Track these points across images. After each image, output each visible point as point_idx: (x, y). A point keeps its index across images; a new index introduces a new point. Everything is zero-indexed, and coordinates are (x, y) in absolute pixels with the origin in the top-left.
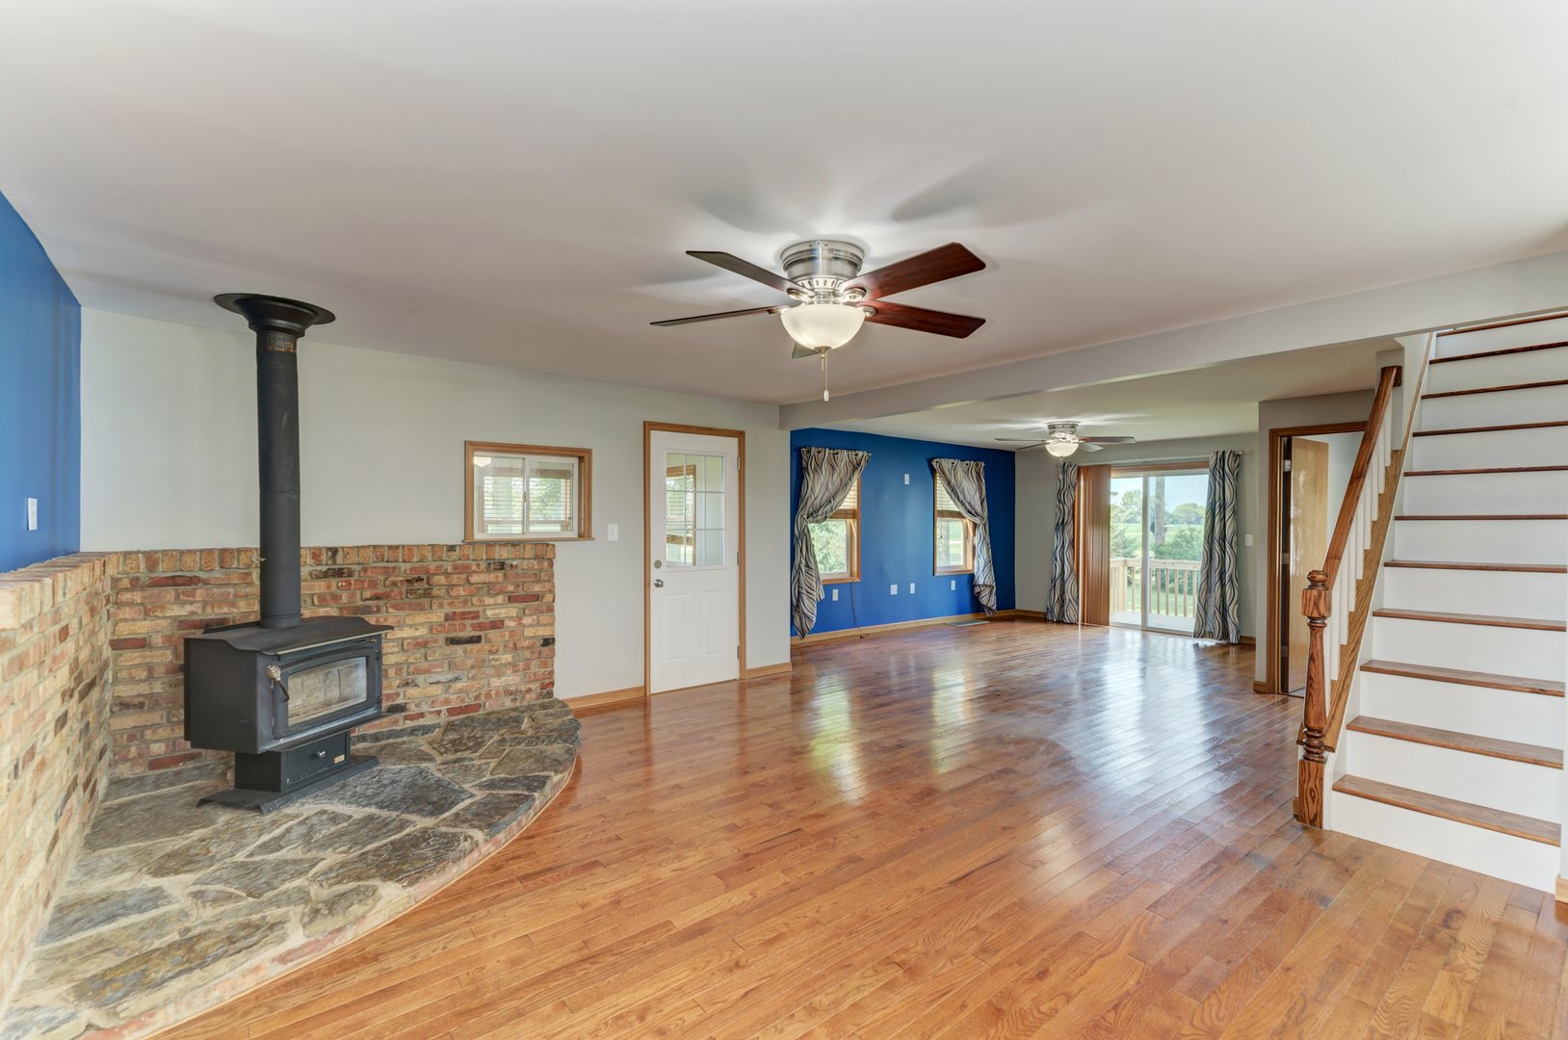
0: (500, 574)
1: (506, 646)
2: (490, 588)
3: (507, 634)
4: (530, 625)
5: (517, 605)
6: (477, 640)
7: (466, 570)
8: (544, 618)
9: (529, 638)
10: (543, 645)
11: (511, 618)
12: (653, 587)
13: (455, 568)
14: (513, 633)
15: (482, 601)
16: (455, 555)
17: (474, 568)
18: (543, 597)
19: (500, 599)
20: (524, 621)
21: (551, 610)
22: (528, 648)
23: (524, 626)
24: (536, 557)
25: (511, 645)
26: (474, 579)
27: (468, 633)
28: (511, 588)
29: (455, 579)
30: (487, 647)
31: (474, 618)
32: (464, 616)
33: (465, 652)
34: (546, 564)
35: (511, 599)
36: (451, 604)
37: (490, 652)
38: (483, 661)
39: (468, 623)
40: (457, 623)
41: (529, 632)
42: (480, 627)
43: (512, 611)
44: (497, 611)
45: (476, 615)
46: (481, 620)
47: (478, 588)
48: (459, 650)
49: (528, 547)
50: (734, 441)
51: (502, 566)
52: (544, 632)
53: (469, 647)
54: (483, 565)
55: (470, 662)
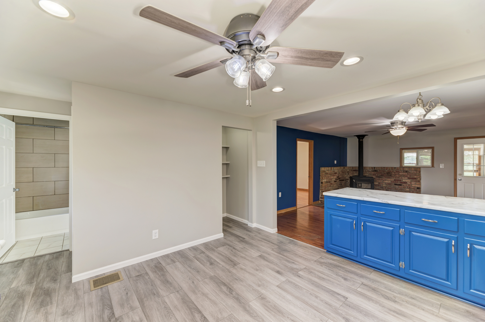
0: (406, 173)
1: (407, 187)
2: (404, 176)
3: (408, 185)
4: (414, 184)
5: (410, 180)
6: (401, 185)
7: (399, 172)
8: (417, 183)
9: (413, 187)
10: (417, 189)
11: (409, 182)
12: (458, 181)
13: (396, 171)
14: (409, 185)
15: (402, 178)
16: (396, 169)
17: (400, 172)
18: (417, 179)
19: (406, 178)
20: (412, 183)
21: (419, 181)
22: (413, 189)
23: (412, 184)
24: (415, 170)
25: (409, 187)
26: (400, 174)
27: (399, 183)
28: (409, 176)
29: (396, 173)
30: (403, 187)
31: (400, 181)
32: (398, 180)
33: (398, 187)
34: (418, 172)
35: (409, 178)
36: (395, 178)
37: (404, 188)
38: (402, 189)
39: (399, 182)
40: (397, 181)
41: (413, 185)
42: (402, 183)
43: (409, 181)
44: (405, 180)
45: (401, 180)
46: (402, 181)
47: (401, 176)
48: (397, 186)
49: (412, 168)
51: (407, 172)
52: (418, 186)
53: (399, 186)
54: (402, 171)
55: (399, 189)
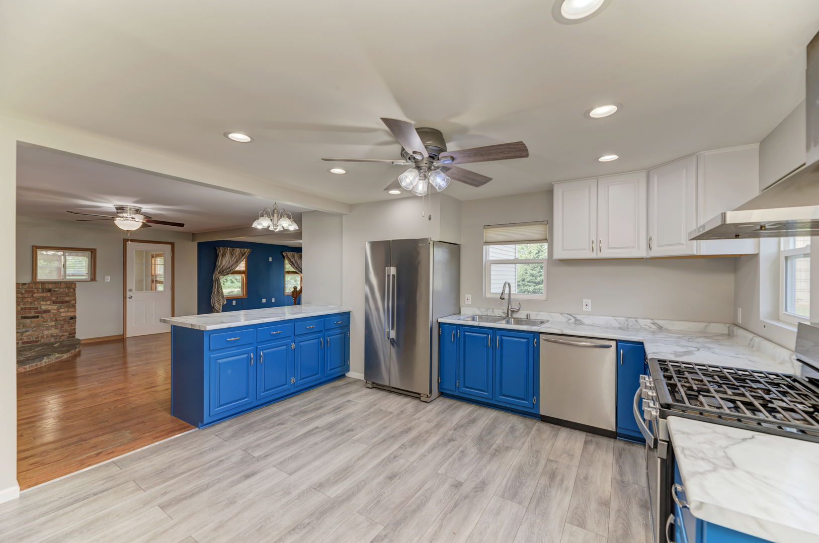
0: (49, 294)
1: (51, 319)
2: (44, 299)
3: (52, 316)
4: (64, 312)
5: (57, 305)
6: (38, 317)
7: (33, 292)
8: (70, 309)
9: (63, 316)
10: (70, 319)
11: (54, 309)
12: (128, 299)
13: (26, 292)
14: (55, 315)
15: (39, 304)
16: (25, 287)
17: (36, 291)
18: (70, 302)
19: (49, 302)
20: (61, 310)
21: (74, 306)
22: (62, 320)
23: (61, 312)
24: (66, 288)
25: (54, 319)
26: (35, 295)
27: (33, 314)
28: (54, 299)
29: (26, 295)
30: (42, 320)
31: (35, 309)
32: (30, 308)
33: (31, 321)
34: (72, 290)
35: (54, 303)
36: (24, 304)
37: (43, 322)
38: (40, 325)
39: (32, 311)
40: (27, 311)
41: (63, 314)
42: (38, 312)
43: (55, 307)
44: (47, 307)
45: (37, 308)
46: (39, 310)
47: (38, 299)
48: (28, 321)
49: (62, 284)
50: (170, 246)
51: (50, 290)
52: (72, 314)
53: (33, 320)
54: (40, 290)
55: (33, 325)
